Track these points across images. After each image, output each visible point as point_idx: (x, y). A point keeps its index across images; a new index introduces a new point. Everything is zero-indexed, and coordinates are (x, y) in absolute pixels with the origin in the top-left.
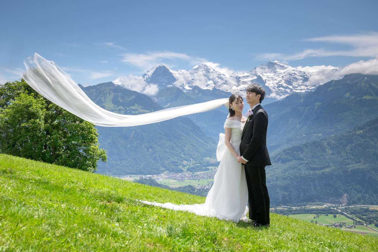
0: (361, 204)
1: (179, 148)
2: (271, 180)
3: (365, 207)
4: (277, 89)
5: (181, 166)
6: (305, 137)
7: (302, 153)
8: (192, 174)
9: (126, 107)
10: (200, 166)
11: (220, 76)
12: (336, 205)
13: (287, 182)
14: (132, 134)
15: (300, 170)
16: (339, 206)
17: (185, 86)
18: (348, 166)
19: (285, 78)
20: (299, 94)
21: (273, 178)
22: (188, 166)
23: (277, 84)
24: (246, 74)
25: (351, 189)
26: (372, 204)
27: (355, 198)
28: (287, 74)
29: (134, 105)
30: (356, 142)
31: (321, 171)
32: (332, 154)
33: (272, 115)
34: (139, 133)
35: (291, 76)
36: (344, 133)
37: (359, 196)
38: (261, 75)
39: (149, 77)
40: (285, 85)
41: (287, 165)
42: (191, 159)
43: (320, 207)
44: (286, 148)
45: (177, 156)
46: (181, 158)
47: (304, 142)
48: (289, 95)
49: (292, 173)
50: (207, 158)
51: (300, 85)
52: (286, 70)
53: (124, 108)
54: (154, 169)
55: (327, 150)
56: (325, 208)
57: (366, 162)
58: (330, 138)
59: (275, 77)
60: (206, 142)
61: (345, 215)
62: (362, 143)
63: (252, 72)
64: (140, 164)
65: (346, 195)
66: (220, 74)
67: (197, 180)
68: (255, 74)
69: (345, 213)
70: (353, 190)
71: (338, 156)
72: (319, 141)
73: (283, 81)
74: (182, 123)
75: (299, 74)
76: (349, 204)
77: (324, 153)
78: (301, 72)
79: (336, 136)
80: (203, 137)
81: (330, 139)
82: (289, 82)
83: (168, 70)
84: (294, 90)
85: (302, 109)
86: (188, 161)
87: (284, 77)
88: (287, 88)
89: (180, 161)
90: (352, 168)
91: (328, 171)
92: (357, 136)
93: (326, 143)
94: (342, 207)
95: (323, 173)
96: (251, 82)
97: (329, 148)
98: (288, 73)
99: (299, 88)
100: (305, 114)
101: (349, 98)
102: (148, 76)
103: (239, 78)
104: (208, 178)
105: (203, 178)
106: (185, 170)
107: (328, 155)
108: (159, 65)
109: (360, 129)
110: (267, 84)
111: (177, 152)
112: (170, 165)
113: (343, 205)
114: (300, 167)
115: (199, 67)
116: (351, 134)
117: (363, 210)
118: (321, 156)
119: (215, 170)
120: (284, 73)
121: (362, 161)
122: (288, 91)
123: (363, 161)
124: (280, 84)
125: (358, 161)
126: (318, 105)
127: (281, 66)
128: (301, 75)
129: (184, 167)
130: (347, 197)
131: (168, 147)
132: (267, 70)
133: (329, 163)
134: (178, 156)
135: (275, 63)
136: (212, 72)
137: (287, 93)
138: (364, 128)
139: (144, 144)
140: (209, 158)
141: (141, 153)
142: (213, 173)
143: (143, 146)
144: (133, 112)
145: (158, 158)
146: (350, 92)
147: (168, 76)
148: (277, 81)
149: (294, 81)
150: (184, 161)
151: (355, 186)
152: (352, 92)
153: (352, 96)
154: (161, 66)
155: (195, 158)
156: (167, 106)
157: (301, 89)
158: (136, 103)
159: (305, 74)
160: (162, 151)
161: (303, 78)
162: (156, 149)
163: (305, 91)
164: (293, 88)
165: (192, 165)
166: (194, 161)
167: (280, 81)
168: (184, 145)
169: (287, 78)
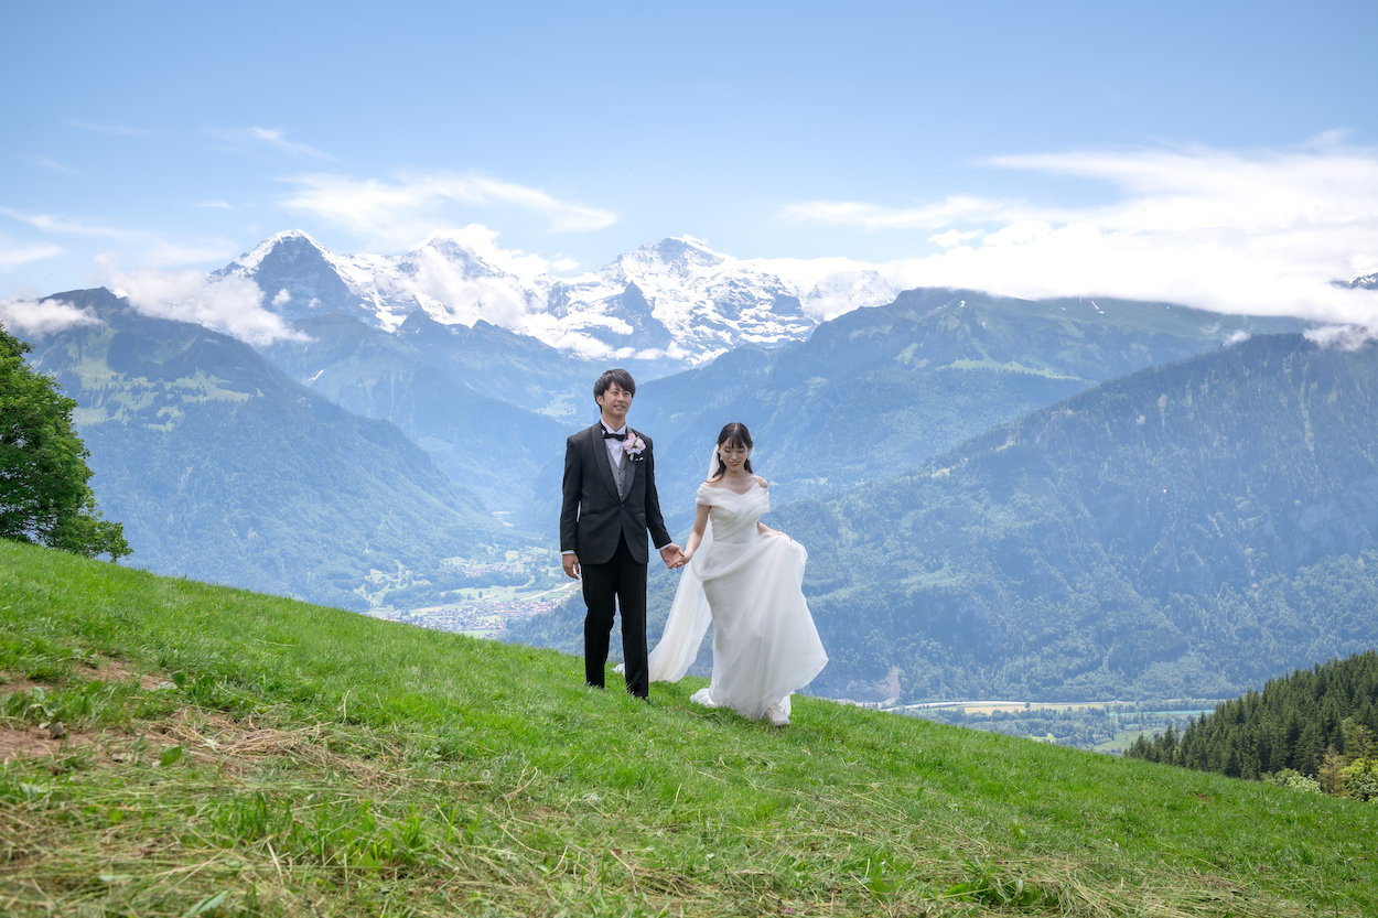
0: (941, 697)
1: (358, 528)
3: (951, 706)
4: (690, 330)
5: (362, 589)
6: (777, 488)
8: (403, 614)
9: (161, 380)
10: (428, 587)
14: (184, 478)
17: (380, 311)
18: (904, 581)
19: (714, 296)
20: (758, 350)
22: (386, 589)
23: (691, 313)
24: (588, 278)
25: (913, 652)
26: (973, 696)
27: (922, 679)
28: (723, 282)
29: (190, 373)
30: (930, 505)
31: (824, 597)
32: (859, 543)
33: (673, 416)
34: (211, 473)
35: (733, 290)
36: (895, 477)
37: (936, 673)
38: (638, 283)
39: (248, 277)
40: (714, 317)
42: (398, 563)
45: (347, 553)
46: (363, 559)
48: (727, 350)
50: (453, 559)
51: (762, 320)
52: (718, 269)
53: (155, 384)
55: (843, 530)
57: (959, 566)
58: (851, 492)
59: (684, 292)
60: (451, 505)
62: (948, 506)
63: (610, 272)
65: (896, 671)
66: (501, 276)
68: (619, 276)
70: (917, 655)
71: (875, 548)
72: (818, 500)
73: (710, 306)
74: (365, 440)
75: (761, 284)
76: (905, 700)
77: (835, 540)
78: (766, 275)
79: (870, 485)
80: (442, 490)
81: (851, 497)
82: (728, 308)
83: (317, 252)
84: (744, 336)
85: (768, 399)
86: (387, 570)
87: (712, 290)
88: (722, 327)
89: (360, 572)
90: (917, 587)
91: (843, 596)
92: (931, 485)
93: (841, 506)
95: (829, 605)
96: (606, 305)
97: (850, 524)
98: (726, 278)
99: (760, 329)
101: (911, 366)
102: (242, 270)
103: (566, 289)
106: (375, 602)
107: (844, 546)
108: (285, 236)
109: (943, 462)
110: (655, 314)
111: (348, 542)
112: (323, 584)
113: (889, 703)
116: (915, 478)
117: (947, 718)
118: (825, 548)
119: (480, 600)
120: (713, 278)
121: (946, 563)
122: (726, 336)
123: (950, 565)
124: (699, 312)
125: (934, 564)
126: (818, 384)
127: (703, 255)
128: (767, 285)
129: (372, 591)
130: (900, 677)
131: (315, 521)
132: (658, 265)
133: (848, 571)
134: (350, 555)
135: (685, 243)
137: (724, 344)
138: (955, 461)
139: (228, 511)
140: (462, 560)
141: (216, 543)
142: (475, 609)
143: (225, 520)
144: (187, 399)
145: (281, 562)
146: (915, 345)
147: (317, 276)
148: (691, 304)
149: (743, 307)
150: (373, 571)
151: (924, 642)
152: (921, 345)
153: (921, 359)
154: (292, 236)
155: (411, 559)
156: (314, 378)
157: (767, 332)
158: (197, 368)
159: (781, 283)
160: (293, 538)
161: (773, 298)
162: (271, 530)
163: (779, 340)
164: (741, 328)
165: (401, 585)
166: (410, 569)
167: (699, 303)
168: (375, 515)
169: (723, 295)
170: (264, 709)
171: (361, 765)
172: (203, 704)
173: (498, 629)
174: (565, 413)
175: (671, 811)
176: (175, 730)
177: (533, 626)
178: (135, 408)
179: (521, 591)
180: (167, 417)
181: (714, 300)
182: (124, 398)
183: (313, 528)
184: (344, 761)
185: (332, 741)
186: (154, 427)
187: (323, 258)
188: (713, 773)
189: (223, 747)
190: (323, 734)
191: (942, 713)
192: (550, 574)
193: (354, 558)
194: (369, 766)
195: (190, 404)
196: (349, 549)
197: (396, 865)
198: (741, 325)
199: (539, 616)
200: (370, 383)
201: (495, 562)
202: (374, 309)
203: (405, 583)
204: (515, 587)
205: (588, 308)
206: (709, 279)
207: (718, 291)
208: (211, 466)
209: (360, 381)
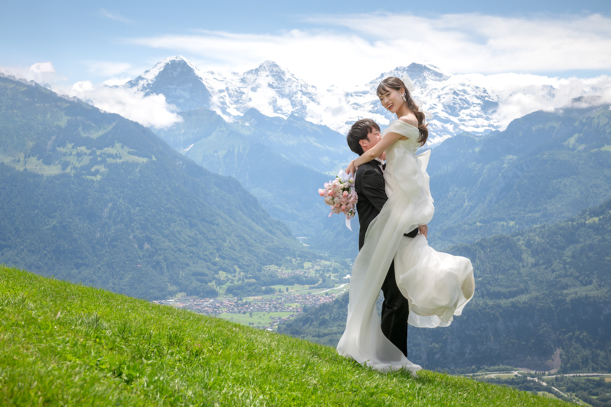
0: (589, 370)
1: (212, 244)
3: (595, 376)
5: (213, 283)
6: (481, 227)
8: (238, 300)
9: (95, 149)
10: (254, 284)
11: (306, 88)
12: (537, 372)
14: (106, 210)
16: (544, 374)
17: (229, 107)
18: (565, 292)
20: (471, 136)
22: (228, 284)
24: (362, 88)
25: (570, 339)
27: (577, 357)
28: (449, 92)
29: (112, 145)
30: (584, 242)
31: (511, 300)
32: (535, 265)
34: (123, 207)
35: (456, 97)
36: (561, 222)
37: (585, 353)
39: (148, 85)
40: (443, 115)
42: (236, 267)
43: (504, 376)
45: (205, 260)
46: (215, 264)
47: (478, 238)
48: (450, 137)
50: (271, 266)
51: (474, 117)
52: (444, 83)
53: (91, 151)
54: (153, 288)
55: (524, 256)
56: (515, 378)
57: (603, 283)
58: (531, 231)
60: (271, 232)
61: (556, 394)
62: (597, 243)
64: (123, 275)
65: (559, 351)
66: (306, 86)
67: (248, 315)
69: (556, 389)
70: (573, 342)
71: (546, 268)
72: (508, 236)
73: (440, 107)
74: (218, 189)
75: (474, 93)
76: (564, 370)
77: (519, 262)
78: (477, 88)
79: (544, 227)
80: (265, 222)
81: (531, 234)
82: (452, 109)
83: (191, 70)
84: (462, 127)
85: (477, 168)
86: (229, 272)
87: (442, 97)
88: (447, 121)
89: (212, 272)
90: (574, 295)
91: (524, 300)
92: (586, 228)
93: (524, 240)
94: (549, 376)
95: (514, 305)
96: (372, 106)
97: (529, 252)
98: (451, 89)
99: (473, 123)
100: (482, 178)
101: (574, 149)
102: (146, 80)
104: (270, 310)
105: (261, 309)
106: (221, 291)
107: (525, 267)
108: (172, 59)
109: (594, 213)
111: (205, 253)
112: (190, 279)
113: (553, 371)
115: (260, 66)
116: (575, 223)
117: (592, 384)
118: (512, 267)
119: (287, 293)
120: (443, 89)
121: (594, 281)
122: (450, 127)
123: (597, 282)
124: (433, 111)
125: (586, 281)
126: (510, 159)
127: (436, 74)
128: (478, 94)
129: (219, 285)
130: (561, 355)
131: (185, 240)
133: (527, 283)
134: (207, 261)
135: (425, 66)
136: (289, 79)
137: (448, 132)
138: (602, 213)
139: (133, 232)
140: (276, 267)
141: (125, 251)
142: (283, 299)
143: (131, 237)
145: (164, 264)
146: (576, 135)
147: (191, 85)
148: (428, 106)
149: (462, 108)
150: (221, 272)
151: (577, 333)
152: (581, 135)
153: (581, 144)
154: (176, 60)
155: (244, 265)
156: (187, 150)
157: (477, 125)
158: (116, 141)
159: (487, 93)
160: (172, 249)
161: (482, 102)
162: (159, 244)
163: (485, 130)
164: (460, 122)
165: (238, 281)
166: (243, 272)
167: (433, 105)
168: (222, 237)
169: (449, 100)
173: (298, 312)
177: (320, 310)
178: (78, 165)
179: (313, 288)
180: (97, 172)
181: (443, 103)
182: (72, 159)
183: (184, 243)
186: (89, 177)
187: (195, 74)
191: (589, 381)
192: (332, 278)
193: (209, 263)
195: (111, 164)
196: (206, 257)
198: (461, 120)
199: (324, 304)
200: (222, 153)
201: (297, 269)
202: (225, 106)
203: (240, 280)
204: (309, 286)
205: (361, 108)
206: (440, 90)
207: (446, 97)
208: (123, 203)
209: (216, 152)
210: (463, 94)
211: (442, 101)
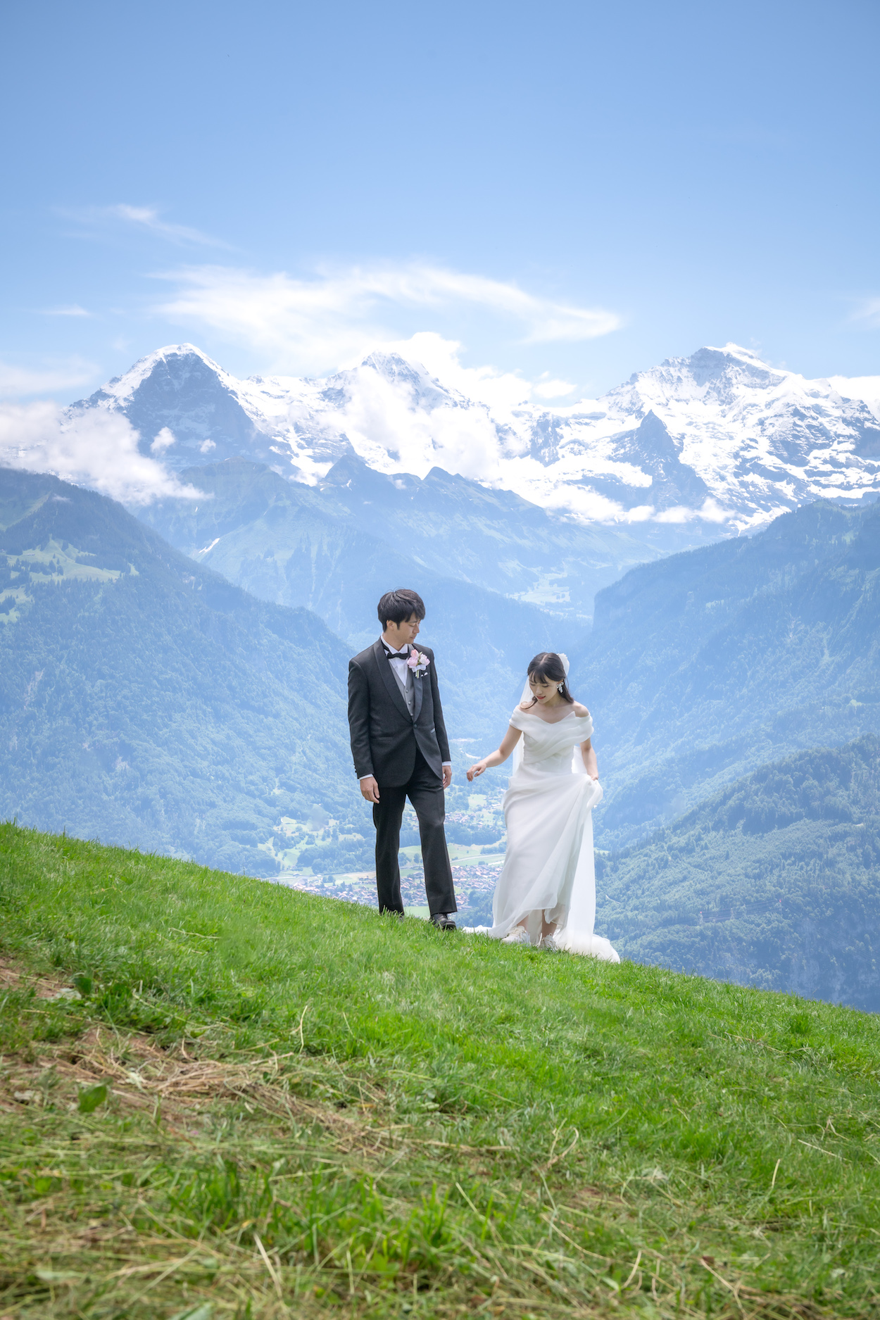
1: (264, 759)
2: (699, 910)
4: (735, 481)
5: (270, 844)
6: (860, 710)
7: (844, 783)
8: (324, 881)
9: (3, 553)
10: (360, 844)
13: (769, 922)
14: (32, 687)
15: (831, 864)
17: (297, 455)
19: (770, 431)
20: (835, 509)
21: (708, 903)
22: (303, 846)
23: (736, 456)
24: (589, 407)
28: (784, 411)
29: (42, 543)
33: (709, 605)
34: (68, 680)
35: (799, 422)
38: (660, 413)
39: (119, 410)
40: (770, 462)
41: (772, 843)
42: (319, 809)
44: (768, 762)
45: (249, 793)
46: (271, 802)
47: (854, 735)
48: (788, 510)
49: (796, 880)
51: (840, 466)
52: (776, 392)
59: (727, 425)
63: (619, 399)
66: (466, 405)
68: (633, 404)
73: (764, 445)
74: (275, 636)
75: (838, 413)
78: (846, 400)
82: (790, 449)
83: (212, 375)
84: (814, 489)
86: (302, 818)
87: (767, 422)
88: (781, 476)
89: (266, 820)
96: (614, 446)
98: (788, 405)
99: (837, 479)
100: (860, 600)
102: (112, 400)
103: (557, 424)
106: (287, 863)
108: (169, 352)
110: (684, 458)
111: (250, 778)
112: (217, 837)
114: (832, 852)
115: (364, 363)
120: (769, 405)
122: (787, 489)
124: (749, 455)
127: (754, 372)
128: (848, 415)
129: (282, 848)
131: (206, 749)
132: (689, 387)
134: (254, 796)
135: (728, 355)
136: (429, 391)
137: (783, 500)
139: (90, 733)
141: (73, 776)
143: (86, 745)
144: (37, 578)
145: (159, 804)
147: (212, 408)
148: (736, 444)
149: (813, 447)
150: (285, 820)
154: (178, 353)
155: (337, 803)
156: (206, 550)
157: (848, 482)
158: (51, 535)
159: (869, 412)
160: (176, 771)
161: (857, 433)
162: (147, 760)
163: (865, 495)
164: (809, 476)
165: (323, 839)
166: (335, 818)
167: (748, 442)
168: (287, 741)
169: (784, 429)
170: (197, 1031)
171: (336, 1116)
172: (119, 1022)
174: (553, 600)
175: (767, 1199)
176: (88, 1058)
179: (490, 852)
180: (10, 603)
183: (203, 758)
184: (314, 1111)
185: (296, 1080)
187: (219, 383)
188: (822, 1145)
189: (151, 1084)
190: (283, 1070)
193: (258, 801)
194: (349, 1118)
195: (41, 586)
196: (252, 788)
197: (415, 1271)
198: (810, 473)
200: (282, 557)
201: (454, 810)
202: (288, 453)
203: (328, 837)
204: (481, 847)
205: (588, 451)
206: (763, 407)
207: (777, 424)
208: (67, 671)
209: (270, 553)
210: (814, 415)
211: (768, 432)
